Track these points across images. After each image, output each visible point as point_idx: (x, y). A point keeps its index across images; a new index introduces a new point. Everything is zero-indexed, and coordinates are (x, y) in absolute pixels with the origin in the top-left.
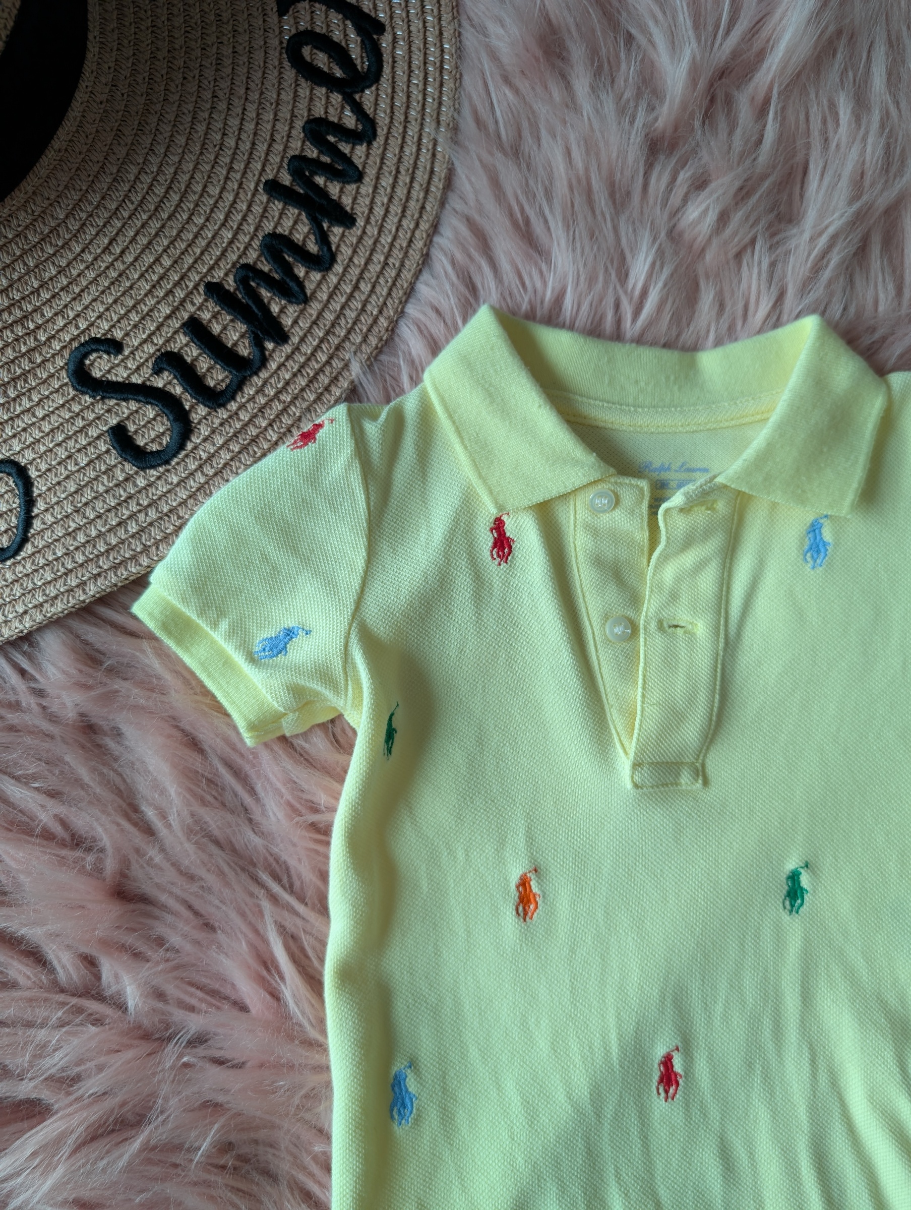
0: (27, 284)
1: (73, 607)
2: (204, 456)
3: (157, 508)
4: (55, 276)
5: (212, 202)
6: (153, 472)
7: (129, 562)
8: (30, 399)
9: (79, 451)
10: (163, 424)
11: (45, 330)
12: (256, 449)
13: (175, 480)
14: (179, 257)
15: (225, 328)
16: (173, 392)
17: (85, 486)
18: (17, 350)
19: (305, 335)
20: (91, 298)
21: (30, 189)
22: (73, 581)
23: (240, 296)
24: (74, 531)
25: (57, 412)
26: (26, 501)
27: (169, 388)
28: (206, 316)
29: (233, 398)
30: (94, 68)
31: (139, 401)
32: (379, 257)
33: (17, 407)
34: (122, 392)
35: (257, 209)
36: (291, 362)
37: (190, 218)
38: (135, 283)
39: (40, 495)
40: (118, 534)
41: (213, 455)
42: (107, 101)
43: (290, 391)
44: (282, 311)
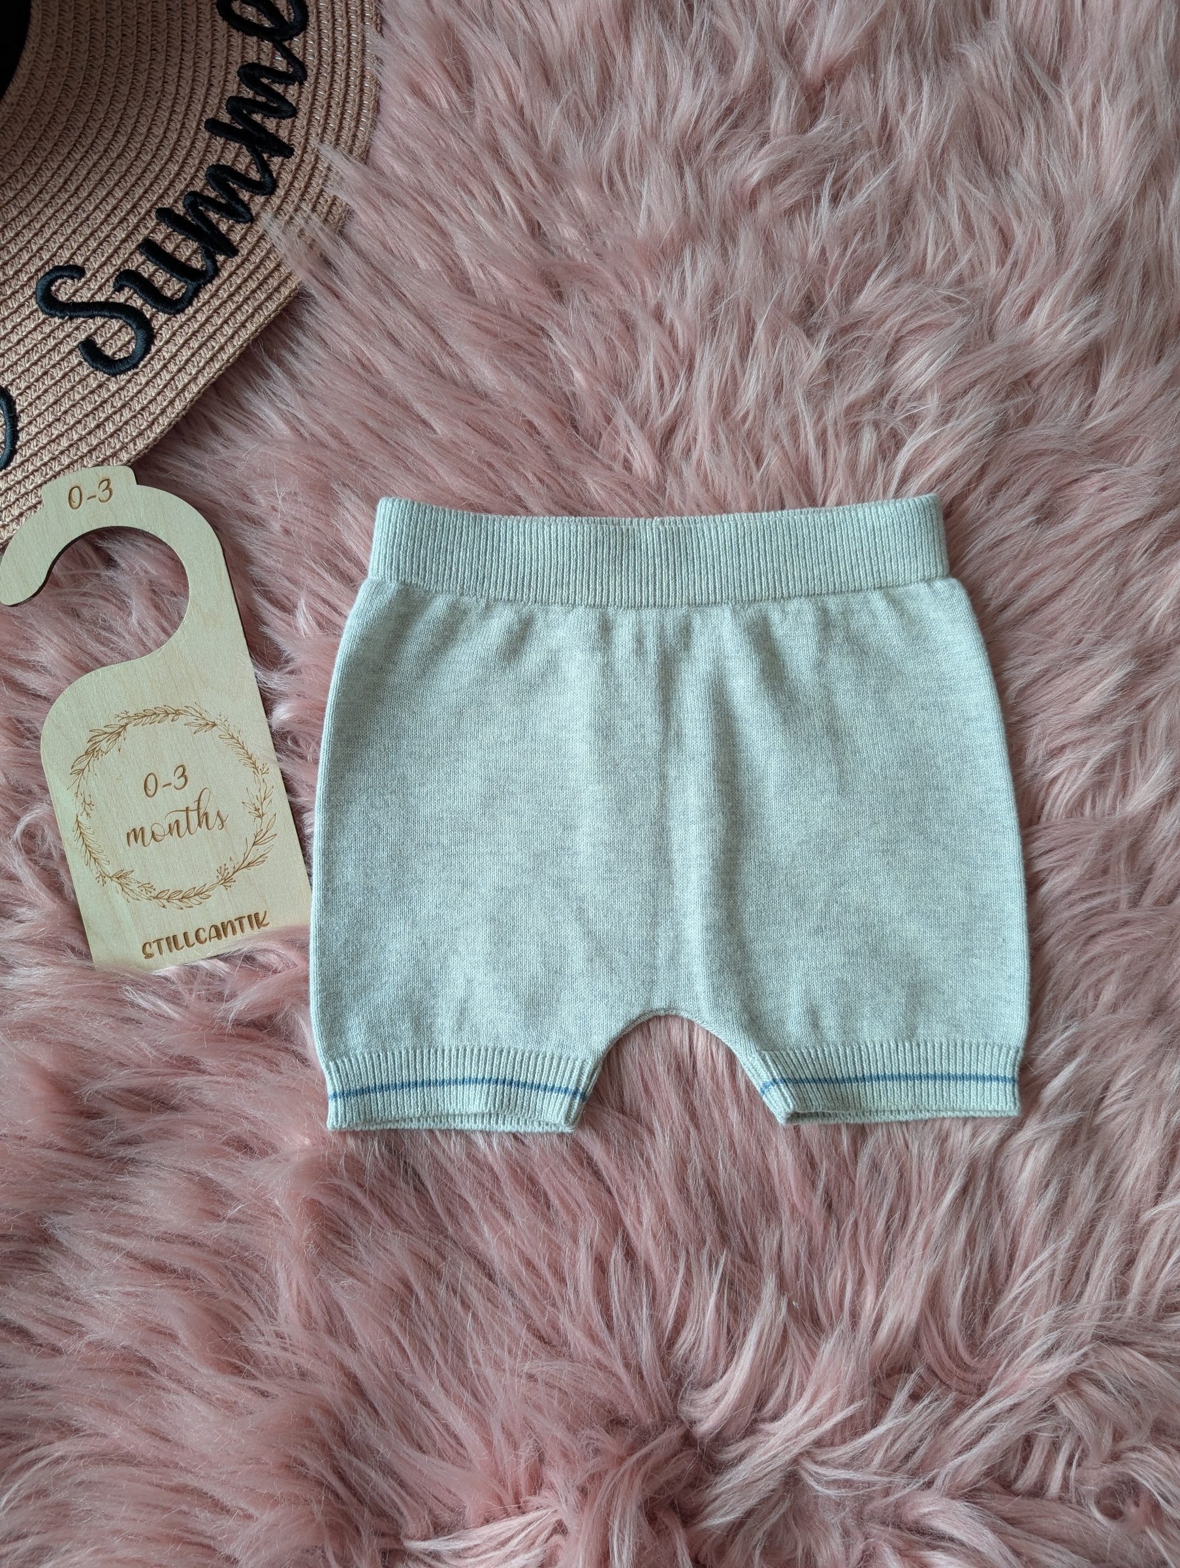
2: (167, 356)
3: (130, 409)
4: (17, 217)
5: (157, 141)
6: (124, 377)
9: (54, 366)
10: (128, 334)
11: (12, 265)
12: (214, 344)
13: (143, 381)
14: (130, 189)
15: (178, 246)
16: (134, 305)
17: (63, 395)
19: (253, 248)
20: (51, 231)
23: (190, 219)
25: (30, 336)
26: (9, 417)
27: (131, 303)
28: (158, 237)
29: (190, 303)
30: (38, 31)
31: (104, 316)
32: (317, 181)
34: (88, 310)
35: (200, 145)
36: (242, 270)
37: (137, 157)
38: (91, 214)
39: (22, 411)
41: (176, 355)
42: (53, 60)
43: (242, 293)
44: (230, 229)
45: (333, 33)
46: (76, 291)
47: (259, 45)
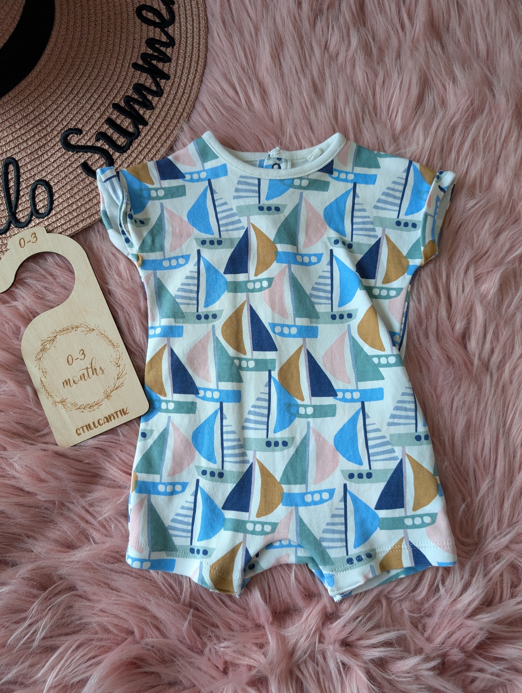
0: (41, 109)
1: (74, 233)
4: (51, 105)
5: (111, 72)
8: (47, 155)
9: (70, 173)
10: (102, 161)
11: (50, 127)
14: (101, 94)
15: (122, 121)
17: (74, 186)
19: (154, 122)
20: (67, 112)
21: (38, 70)
22: (73, 223)
23: (127, 108)
24: (71, 204)
25: (59, 159)
26: (50, 194)
27: (103, 147)
28: (114, 117)
29: (129, 148)
31: (92, 152)
32: (181, 90)
33: (43, 159)
34: (84, 149)
35: (130, 74)
36: (150, 132)
37: (103, 79)
38: (84, 105)
39: (56, 192)
42: (65, 35)
43: (151, 144)
44: (144, 113)
45: (186, 24)
47: (154, 30)
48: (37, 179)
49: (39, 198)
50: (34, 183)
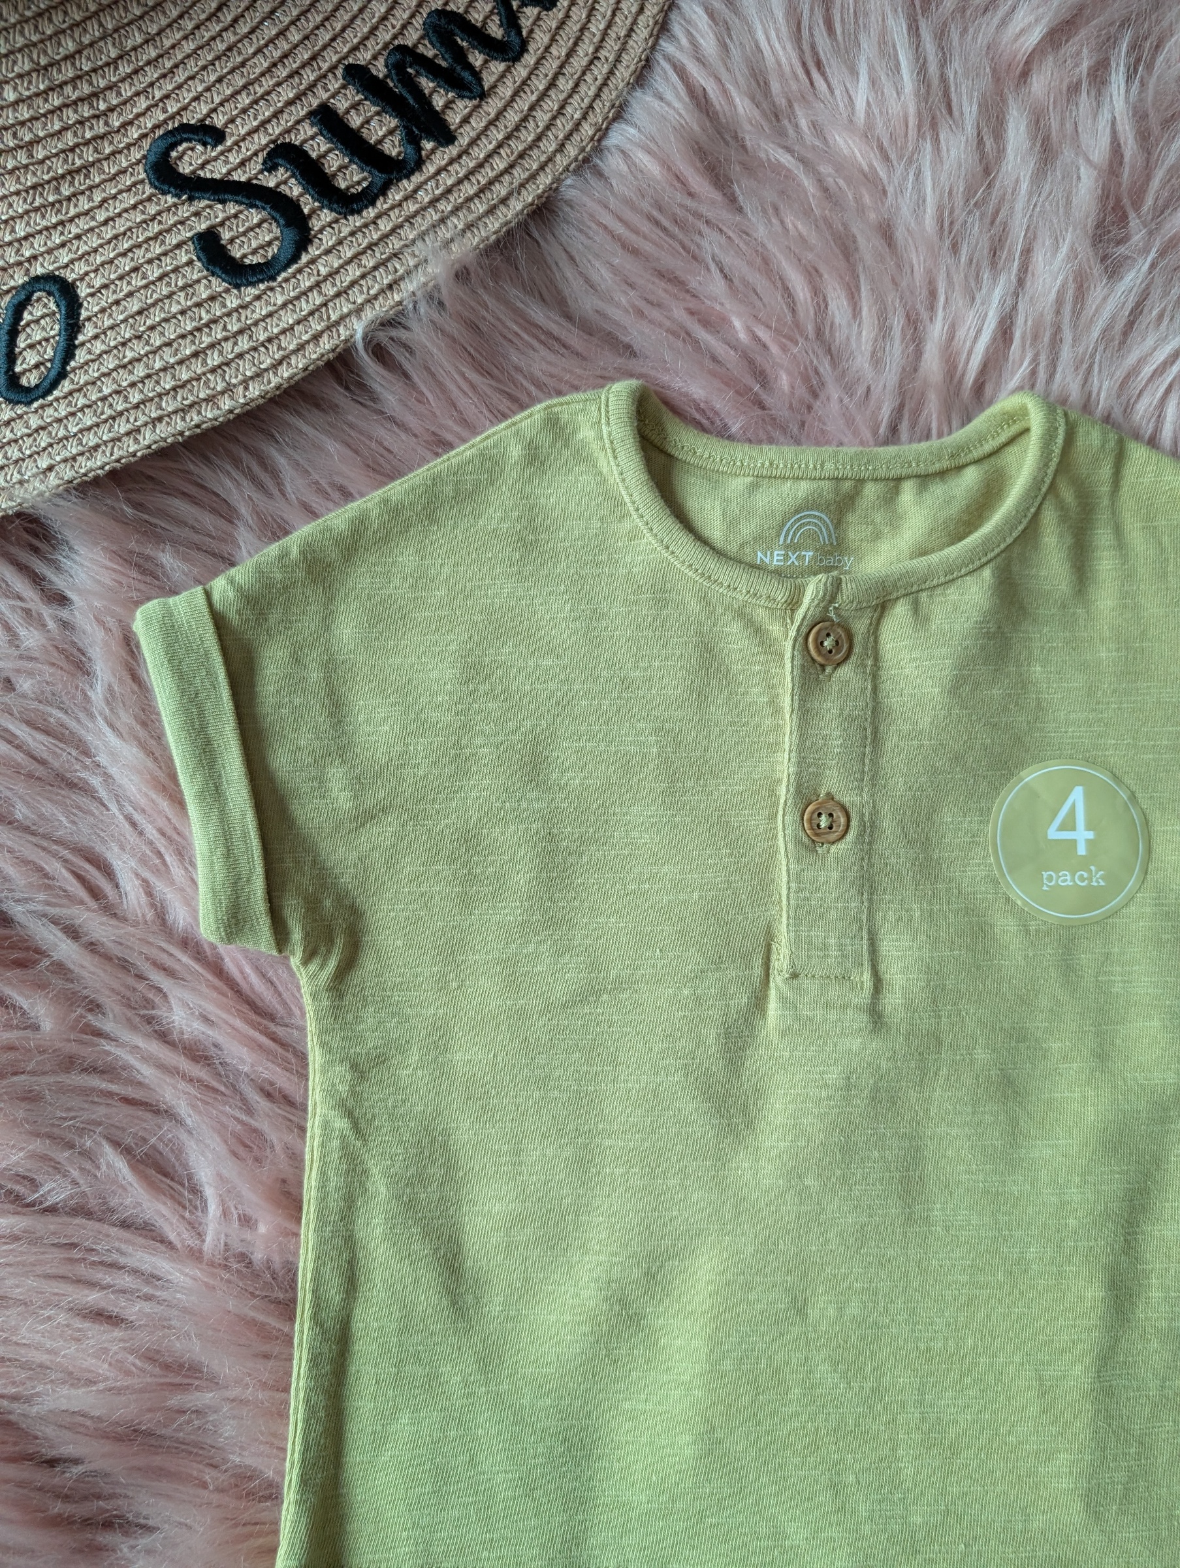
0: (101, 52)
1: (118, 461)
2: (324, 271)
3: (251, 337)
4: (141, 46)
6: (252, 291)
7: (204, 405)
8: (90, 199)
9: (150, 261)
10: (270, 231)
11: (120, 114)
12: (398, 267)
13: (280, 300)
14: (312, 31)
15: (368, 122)
16: (288, 193)
17: (154, 305)
18: (79, 134)
19: (478, 137)
20: (186, 74)
22: (122, 427)
23: (391, 85)
24: (130, 362)
25: (125, 215)
26: (68, 324)
27: (283, 189)
28: (341, 105)
29: (373, 203)
31: (241, 203)
32: (586, 48)
33: (72, 209)
34: (215, 193)
36: (456, 166)
38: (248, 60)
39: (89, 319)
40: (193, 367)
41: (337, 272)
43: (452, 199)
44: (448, 105)
46: (207, 162)
48: (40, 271)
49: (29, 336)
50: (23, 286)
